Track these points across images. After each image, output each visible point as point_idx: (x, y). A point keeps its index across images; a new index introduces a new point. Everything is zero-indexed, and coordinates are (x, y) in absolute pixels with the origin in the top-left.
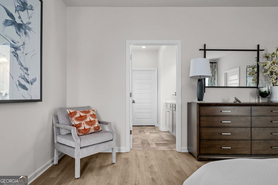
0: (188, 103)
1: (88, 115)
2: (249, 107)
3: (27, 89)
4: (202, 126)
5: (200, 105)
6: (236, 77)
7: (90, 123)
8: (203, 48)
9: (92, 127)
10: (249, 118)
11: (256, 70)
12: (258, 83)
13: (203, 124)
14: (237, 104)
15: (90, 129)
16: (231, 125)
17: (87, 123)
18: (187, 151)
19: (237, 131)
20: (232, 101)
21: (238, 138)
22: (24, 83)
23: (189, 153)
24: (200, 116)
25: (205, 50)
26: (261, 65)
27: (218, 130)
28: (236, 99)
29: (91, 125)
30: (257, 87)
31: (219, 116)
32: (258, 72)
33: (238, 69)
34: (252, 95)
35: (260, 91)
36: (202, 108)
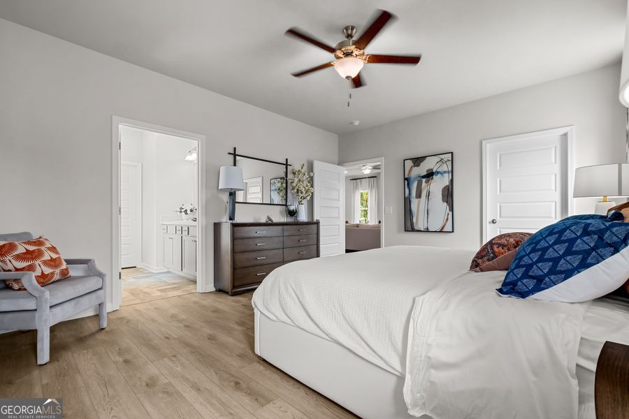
0: (215, 224)
1: (43, 248)
2: (281, 227)
4: (236, 251)
5: (235, 226)
6: (258, 189)
7: (52, 263)
8: (232, 152)
9: (58, 271)
10: (282, 238)
11: (284, 185)
12: (286, 200)
13: (238, 248)
14: (269, 224)
15: (53, 274)
16: (266, 247)
17: (45, 263)
18: (214, 289)
19: (271, 253)
20: (263, 220)
21: (272, 261)
23: (216, 291)
24: (234, 238)
25: (235, 155)
26: (289, 182)
27: (253, 255)
28: (268, 218)
29: (56, 266)
30: (286, 205)
31: (255, 238)
32: (286, 189)
33: (260, 179)
34: (281, 213)
35: (288, 209)
36: (236, 229)
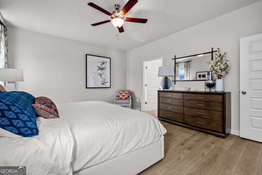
3: (104, 85)
5: (159, 92)
9: (124, 97)
10: (182, 100)
16: (172, 103)
19: (175, 107)
21: (176, 111)
22: (103, 83)
24: (159, 97)
25: (175, 59)
27: (165, 105)
